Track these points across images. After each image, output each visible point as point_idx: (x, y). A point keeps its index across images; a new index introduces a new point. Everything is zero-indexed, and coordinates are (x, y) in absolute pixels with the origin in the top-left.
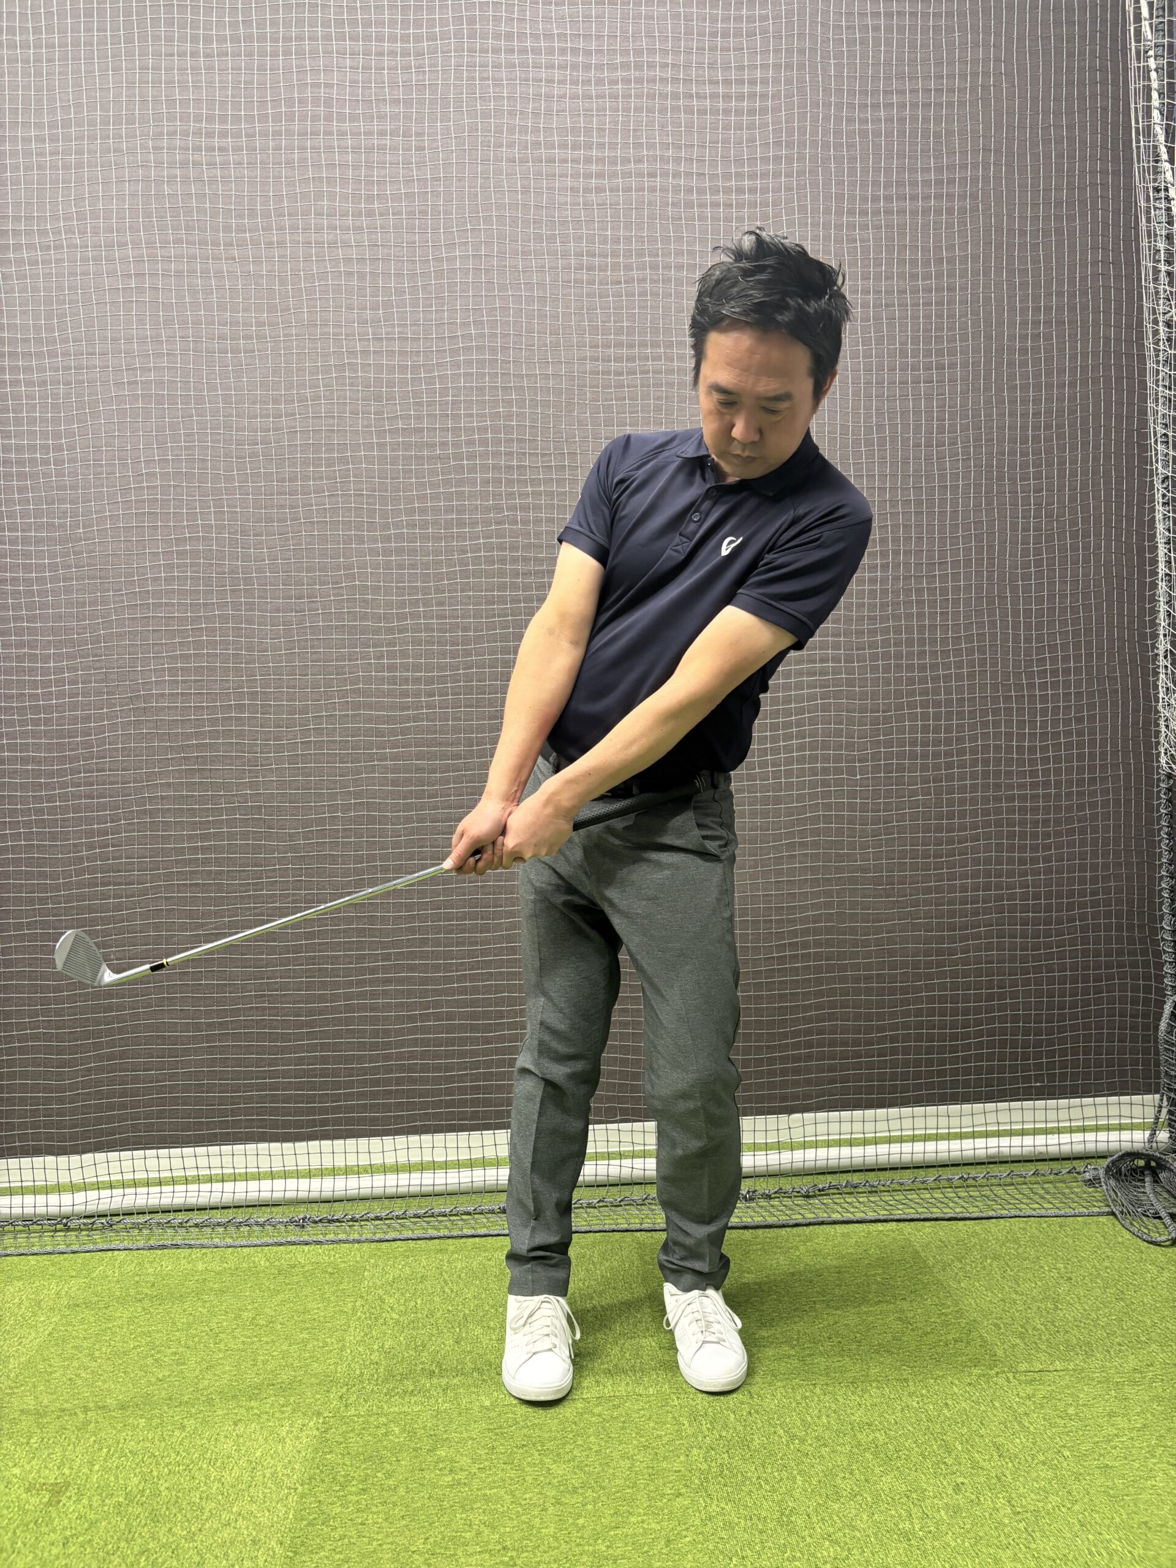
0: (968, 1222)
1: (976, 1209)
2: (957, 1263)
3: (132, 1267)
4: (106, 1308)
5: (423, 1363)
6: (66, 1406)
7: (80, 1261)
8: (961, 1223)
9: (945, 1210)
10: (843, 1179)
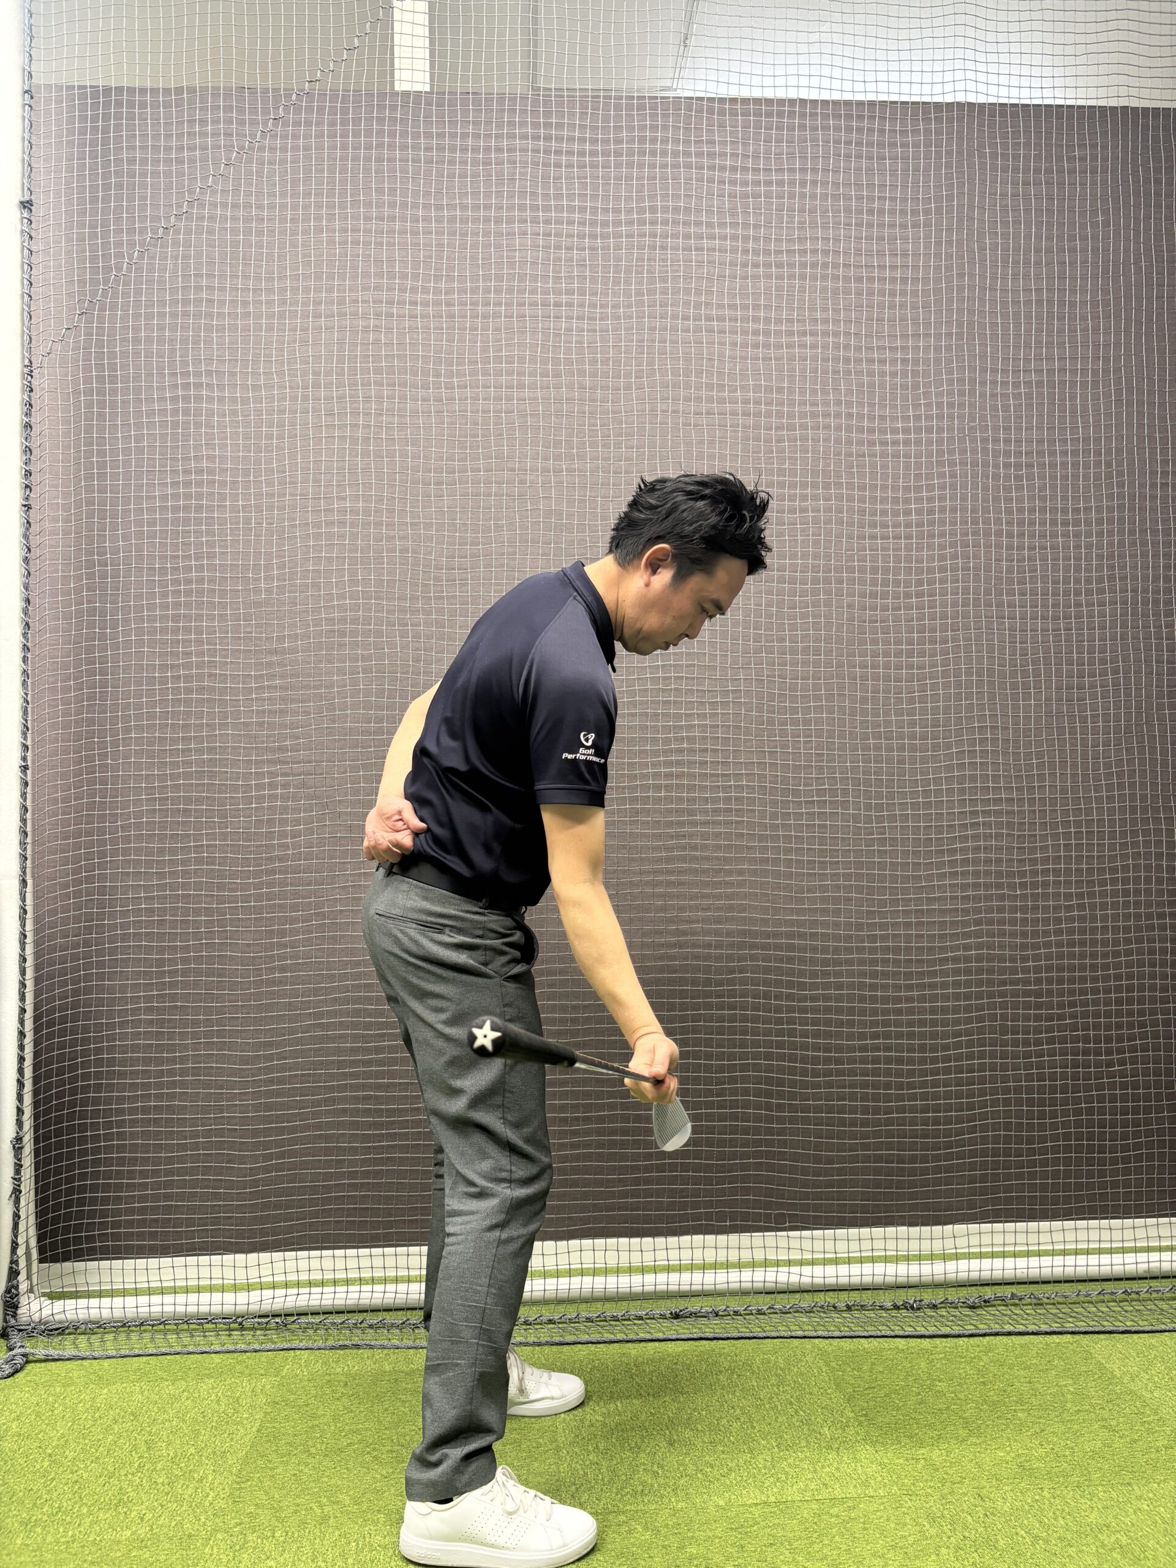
0: (1141, 1335)
1: (1145, 1323)
2: (1143, 1374)
3: (318, 1365)
4: (307, 1405)
5: (644, 1464)
6: (298, 1501)
7: (263, 1359)
8: (1135, 1336)
9: (1117, 1324)
10: (1008, 1291)
